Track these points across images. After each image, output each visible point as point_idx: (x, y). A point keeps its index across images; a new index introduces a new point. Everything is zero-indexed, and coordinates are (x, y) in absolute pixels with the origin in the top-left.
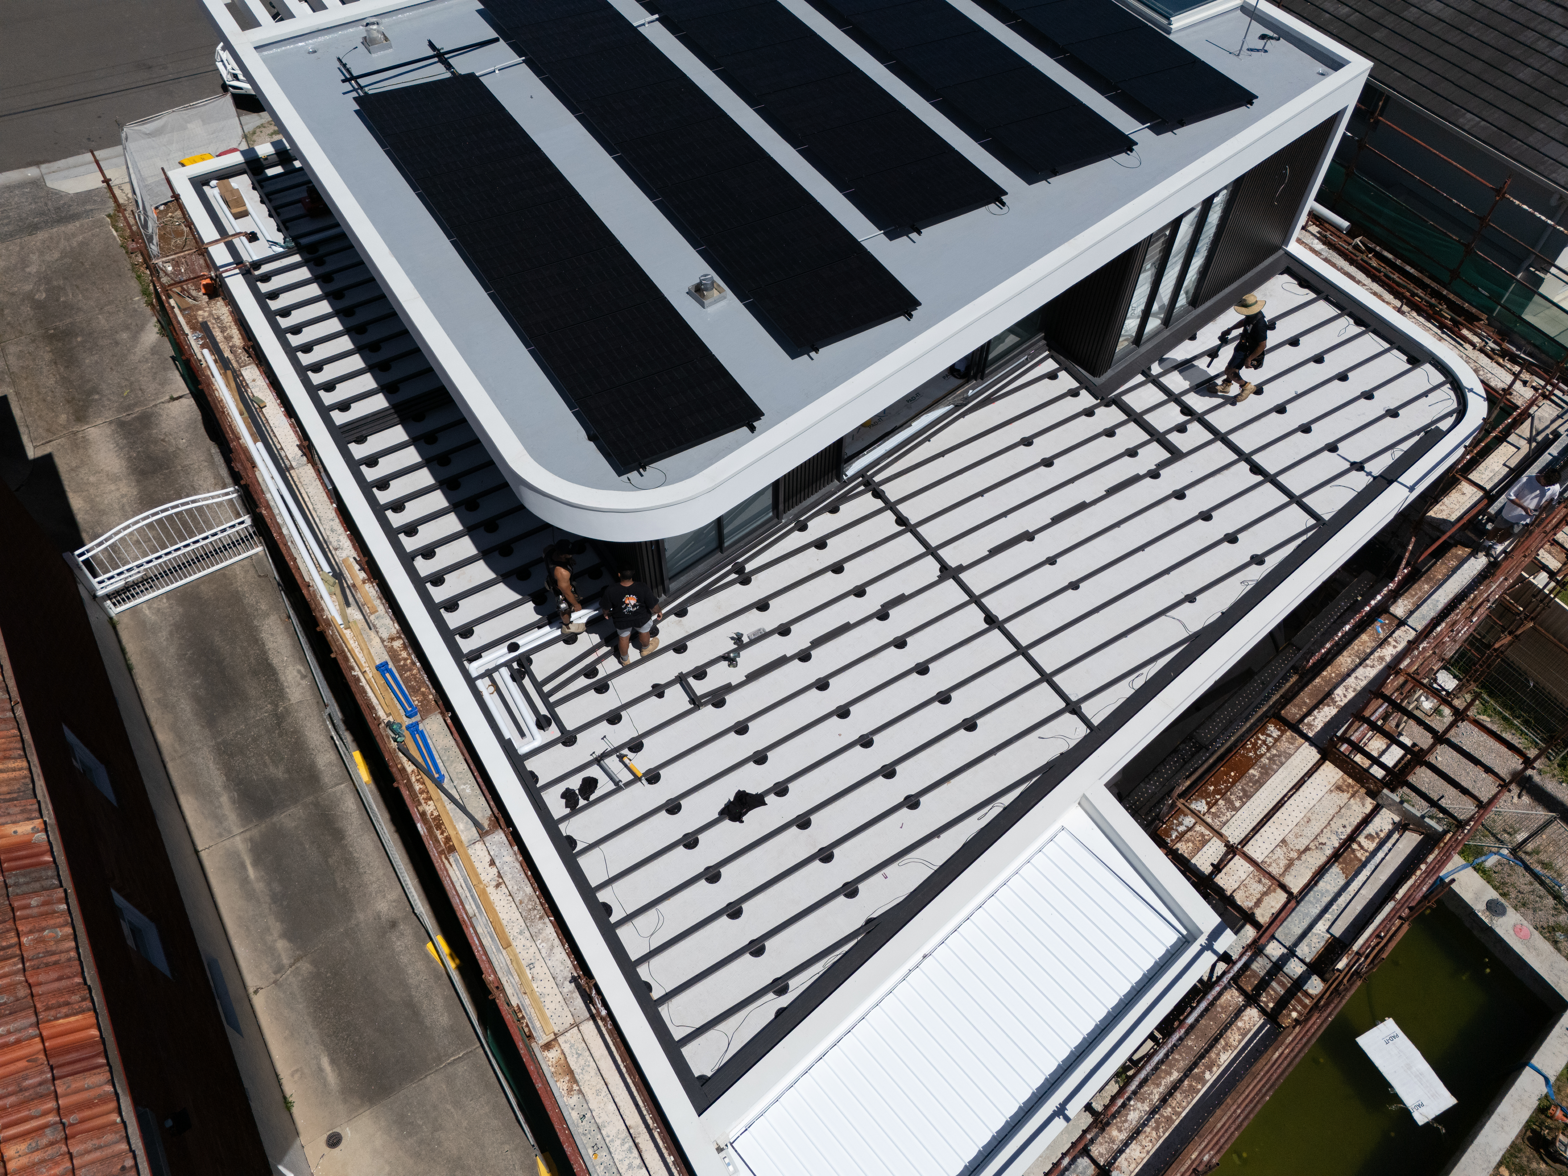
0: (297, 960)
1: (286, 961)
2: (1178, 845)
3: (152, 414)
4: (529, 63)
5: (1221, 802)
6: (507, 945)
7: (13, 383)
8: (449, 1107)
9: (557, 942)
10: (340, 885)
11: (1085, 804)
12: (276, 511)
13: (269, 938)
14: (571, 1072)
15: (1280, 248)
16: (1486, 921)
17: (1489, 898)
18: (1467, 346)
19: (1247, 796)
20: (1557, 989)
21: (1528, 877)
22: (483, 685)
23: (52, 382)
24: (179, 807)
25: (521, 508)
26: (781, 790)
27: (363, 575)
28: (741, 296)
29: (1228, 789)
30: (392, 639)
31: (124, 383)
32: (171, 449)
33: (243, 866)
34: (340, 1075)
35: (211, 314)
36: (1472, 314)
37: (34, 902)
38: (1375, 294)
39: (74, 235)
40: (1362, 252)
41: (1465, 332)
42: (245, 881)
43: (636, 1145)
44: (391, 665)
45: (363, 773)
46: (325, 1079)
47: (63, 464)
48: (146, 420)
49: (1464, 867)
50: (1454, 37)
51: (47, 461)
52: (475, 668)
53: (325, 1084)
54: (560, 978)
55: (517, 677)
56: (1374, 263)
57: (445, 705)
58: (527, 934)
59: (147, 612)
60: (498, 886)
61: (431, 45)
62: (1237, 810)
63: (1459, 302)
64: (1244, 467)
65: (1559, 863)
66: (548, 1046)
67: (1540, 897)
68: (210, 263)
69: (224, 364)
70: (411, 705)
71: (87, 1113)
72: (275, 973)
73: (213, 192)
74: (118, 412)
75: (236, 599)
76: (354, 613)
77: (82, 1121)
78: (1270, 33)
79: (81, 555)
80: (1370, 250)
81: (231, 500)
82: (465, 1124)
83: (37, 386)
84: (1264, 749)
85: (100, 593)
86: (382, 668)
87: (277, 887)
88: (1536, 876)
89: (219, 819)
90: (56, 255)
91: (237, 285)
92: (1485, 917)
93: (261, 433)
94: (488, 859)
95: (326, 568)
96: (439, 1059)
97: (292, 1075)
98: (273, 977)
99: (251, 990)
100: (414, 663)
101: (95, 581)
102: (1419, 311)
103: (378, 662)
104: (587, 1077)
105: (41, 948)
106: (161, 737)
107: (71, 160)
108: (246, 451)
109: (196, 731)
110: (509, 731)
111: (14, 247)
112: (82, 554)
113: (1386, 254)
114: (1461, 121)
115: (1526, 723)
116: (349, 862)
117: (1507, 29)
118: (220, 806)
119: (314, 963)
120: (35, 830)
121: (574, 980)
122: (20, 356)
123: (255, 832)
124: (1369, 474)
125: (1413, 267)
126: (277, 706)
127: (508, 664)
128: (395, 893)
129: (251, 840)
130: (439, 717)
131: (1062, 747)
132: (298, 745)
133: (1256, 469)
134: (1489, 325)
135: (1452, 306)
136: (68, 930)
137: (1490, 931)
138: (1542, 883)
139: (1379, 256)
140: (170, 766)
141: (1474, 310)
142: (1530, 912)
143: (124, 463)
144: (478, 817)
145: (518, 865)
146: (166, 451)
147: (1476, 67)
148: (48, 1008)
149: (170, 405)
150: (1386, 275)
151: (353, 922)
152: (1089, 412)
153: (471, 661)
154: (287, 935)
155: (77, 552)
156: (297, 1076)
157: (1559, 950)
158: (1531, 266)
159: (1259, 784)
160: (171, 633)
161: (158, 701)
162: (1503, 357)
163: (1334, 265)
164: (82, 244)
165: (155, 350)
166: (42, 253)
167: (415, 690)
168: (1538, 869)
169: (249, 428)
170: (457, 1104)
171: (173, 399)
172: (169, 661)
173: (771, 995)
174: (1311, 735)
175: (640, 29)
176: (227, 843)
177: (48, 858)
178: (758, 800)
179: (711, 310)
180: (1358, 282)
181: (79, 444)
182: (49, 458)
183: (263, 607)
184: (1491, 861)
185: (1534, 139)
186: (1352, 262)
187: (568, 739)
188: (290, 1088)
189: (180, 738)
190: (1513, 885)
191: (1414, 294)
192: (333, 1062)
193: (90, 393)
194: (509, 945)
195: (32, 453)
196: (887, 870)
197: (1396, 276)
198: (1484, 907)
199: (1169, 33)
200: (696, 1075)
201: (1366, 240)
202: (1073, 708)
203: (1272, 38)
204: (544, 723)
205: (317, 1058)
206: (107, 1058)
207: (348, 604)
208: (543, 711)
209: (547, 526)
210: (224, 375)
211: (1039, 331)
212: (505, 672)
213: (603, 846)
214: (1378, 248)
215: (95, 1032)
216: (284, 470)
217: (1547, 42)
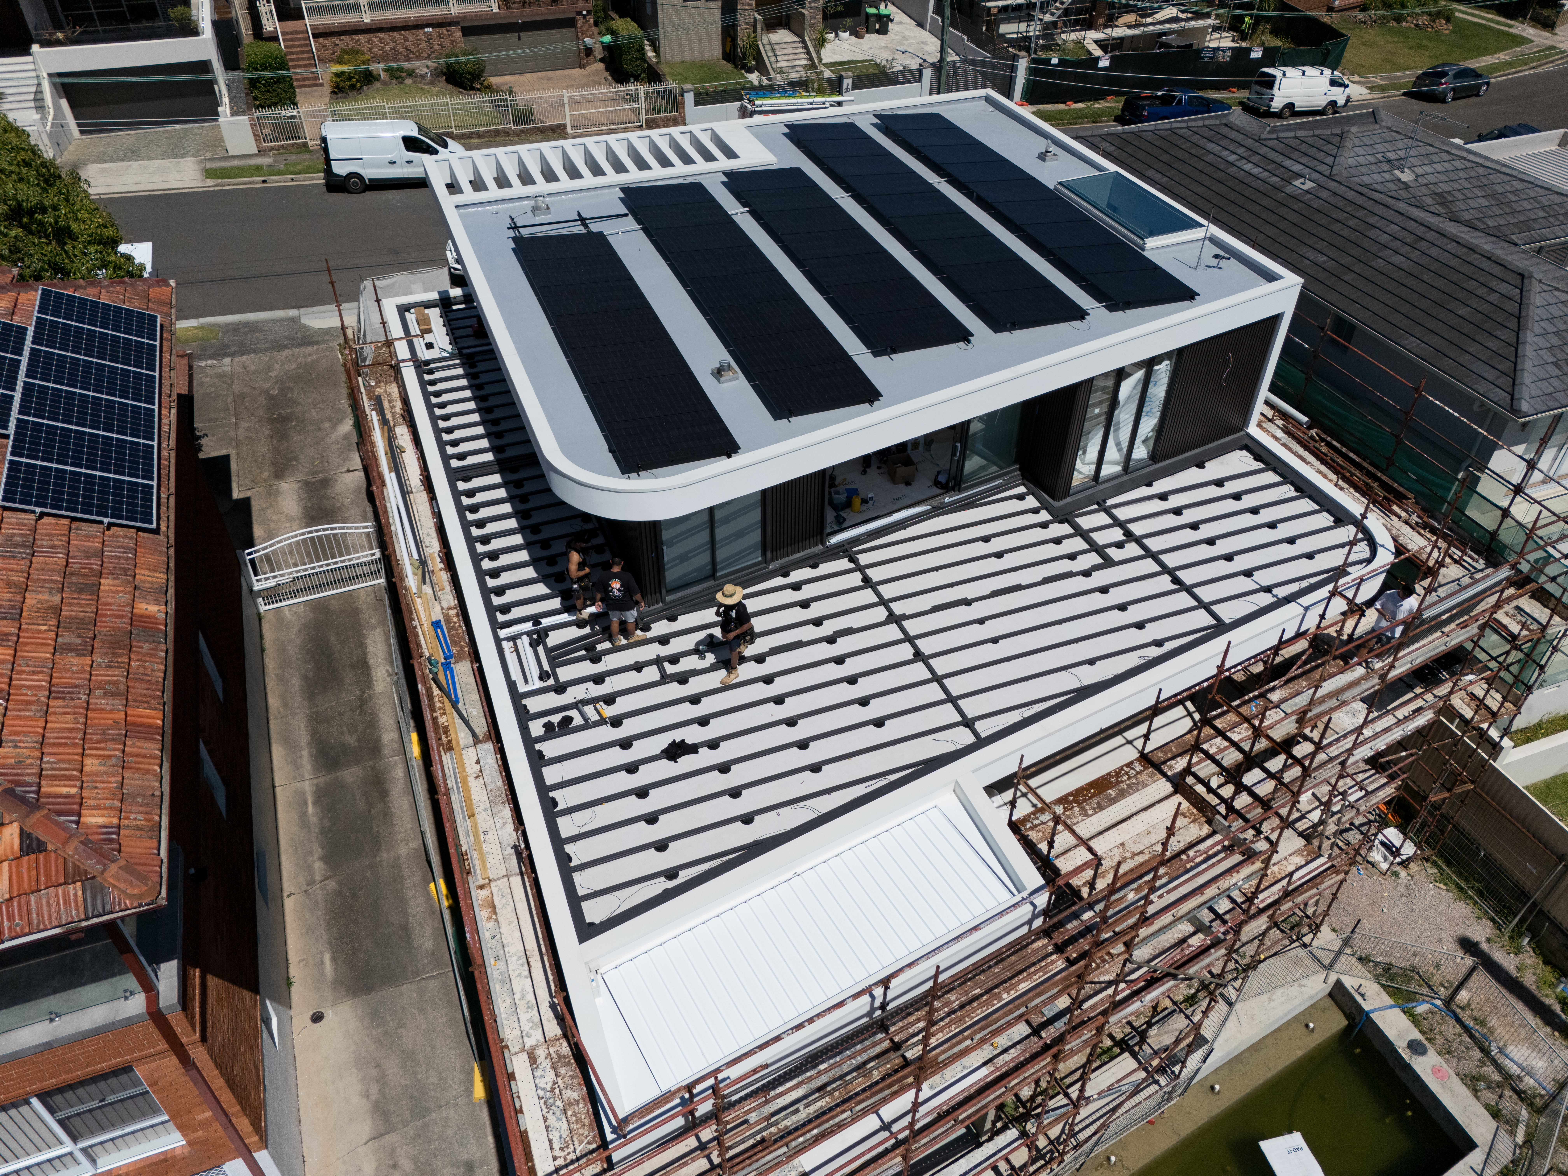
0: (326, 879)
1: (318, 878)
2: (1030, 833)
3: (331, 479)
4: (645, 230)
5: (1076, 809)
6: (472, 816)
7: (237, 447)
8: (415, 1011)
9: (510, 820)
10: (375, 830)
11: (958, 791)
12: (390, 515)
13: (310, 859)
14: (494, 907)
15: (1242, 430)
16: (1406, 1057)
17: (1412, 1037)
18: (1393, 517)
19: (1101, 808)
20: (1467, 1130)
21: (1458, 1029)
22: (507, 646)
23: (265, 449)
24: (270, 752)
25: (549, 490)
26: (713, 745)
27: (442, 566)
28: (750, 378)
29: (1085, 800)
30: (450, 609)
31: (317, 456)
32: (338, 505)
33: (305, 803)
34: (336, 970)
35: (385, 391)
36: (1401, 493)
37: (145, 646)
38: (1321, 473)
39: (310, 355)
40: (1316, 441)
41: (1395, 508)
42: (303, 814)
43: (528, 963)
44: (443, 623)
45: (415, 750)
46: (323, 970)
47: (255, 505)
48: (326, 483)
49: (1392, 1007)
50: (1410, 282)
51: (245, 504)
52: (503, 633)
53: (322, 974)
54: (504, 844)
55: (534, 644)
56: (1324, 449)
57: (476, 657)
58: (489, 812)
59: (287, 613)
60: (477, 777)
61: (579, 214)
62: (1088, 816)
63: (1390, 482)
64: (1167, 578)
65: (1493, 1022)
66: (481, 887)
67: (1468, 1048)
68: (393, 354)
69: (384, 421)
70: (449, 651)
71: (140, 760)
72: (308, 885)
73: (411, 317)
74: (307, 475)
75: (355, 613)
76: (427, 589)
77: (136, 763)
78: (1222, 253)
79: (248, 555)
80: (1322, 440)
81: (368, 534)
82: (424, 1027)
83: (254, 451)
84: (1126, 777)
85: (256, 588)
86: (436, 624)
87: (327, 823)
88: (1466, 1029)
89: (297, 766)
90: (294, 366)
91: (409, 374)
92: (1405, 1055)
93: (397, 467)
94: (476, 759)
95: (416, 556)
96: (416, 974)
97: (299, 962)
98: (305, 887)
99: (285, 894)
100: (460, 626)
101: (254, 579)
102: (1357, 488)
103: (434, 620)
104: (505, 912)
105: (142, 671)
106: (271, 701)
107: (323, 308)
108: (381, 476)
109: (298, 701)
110: (516, 674)
111: (265, 358)
112: (250, 554)
113: (1335, 443)
114: (1405, 342)
115: (1480, 894)
116: (387, 814)
117: (1454, 279)
118: (301, 757)
119: (339, 883)
120: (159, 611)
121: (515, 847)
122: (247, 430)
123: (321, 781)
124: (1274, 596)
125: (1355, 453)
126: (364, 693)
127: (529, 634)
128: (416, 844)
129: (317, 785)
130: (469, 663)
131: (950, 748)
132: (372, 723)
133: (1176, 580)
134: (1417, 503)
135: (1384, 486)
136: (162, 667)
137: (1408, 1068)
138: (1472, 1036)
139: (1329, 445)
140: (272, 723)
141: (1401, 489)
142: (1454, 1061)
143: (300, 510)
144: (477, 731)
145: (496, 766)
146: (333, 506)
147: (1424, 304)
148: (135, 701)
149: (345, 475)
150: (1332, 459)
151: (378, 858)
152: (1044, 525)
153: (501, 628)
154: (325, 859)
155: (247, 551)
156: (302, 964)
157: (1478, 1098)
158: (1470, 466)
159: (1113, 801)
160: (300, 631)
161: (277, 675)
162: (1424, 529)
163: (1289, 449)
164: (313, 362)
165: (345, 437)
166: (283, 364)
167: (456, 643)
168: (1470, 1023)
169: (389, 463)
170: (422, 1010)
171: (349, 471)
172: (293, 650)
173: (663, 879)
174: (1169, 774)
175: (734, 217)
176: (298, 784)
177: (163, 627)
178: (693, 749)
179: (724, 385)
180: (1308, 463)
181: (272, 493)
182: (247, 501)
183: (374, 622)
184: (1422, 1009)
185: (1464, 358)
186: (1306, 448)
187: (560, 689)
188: (294, 971)
189: (285, 704)
190: (1441, 1033)
191: (1353, 475)
192: (333, 959)
193: (290, 460)
194: (474, 815)
195: (236, 495)
196: (780, 811)
197: (1339, 460)
198: (1405, 1044)
199: (1143, 250)
200: (588, 921)
201: (1320, 432)
202: (968, 723)
203: (1224, 258)
204: (544, 675)
205: (322, 953)
206: (163, 736)
207: (424, 583)
208: (546, 667)
209: (563, 503)
210: (382, 429)
211: (1015, 463)
212: (525, 639)
213: (565, 763)
214: (1329, 439)
215: (159, 722)
216: (405, 492)
217: (1486, 289)
